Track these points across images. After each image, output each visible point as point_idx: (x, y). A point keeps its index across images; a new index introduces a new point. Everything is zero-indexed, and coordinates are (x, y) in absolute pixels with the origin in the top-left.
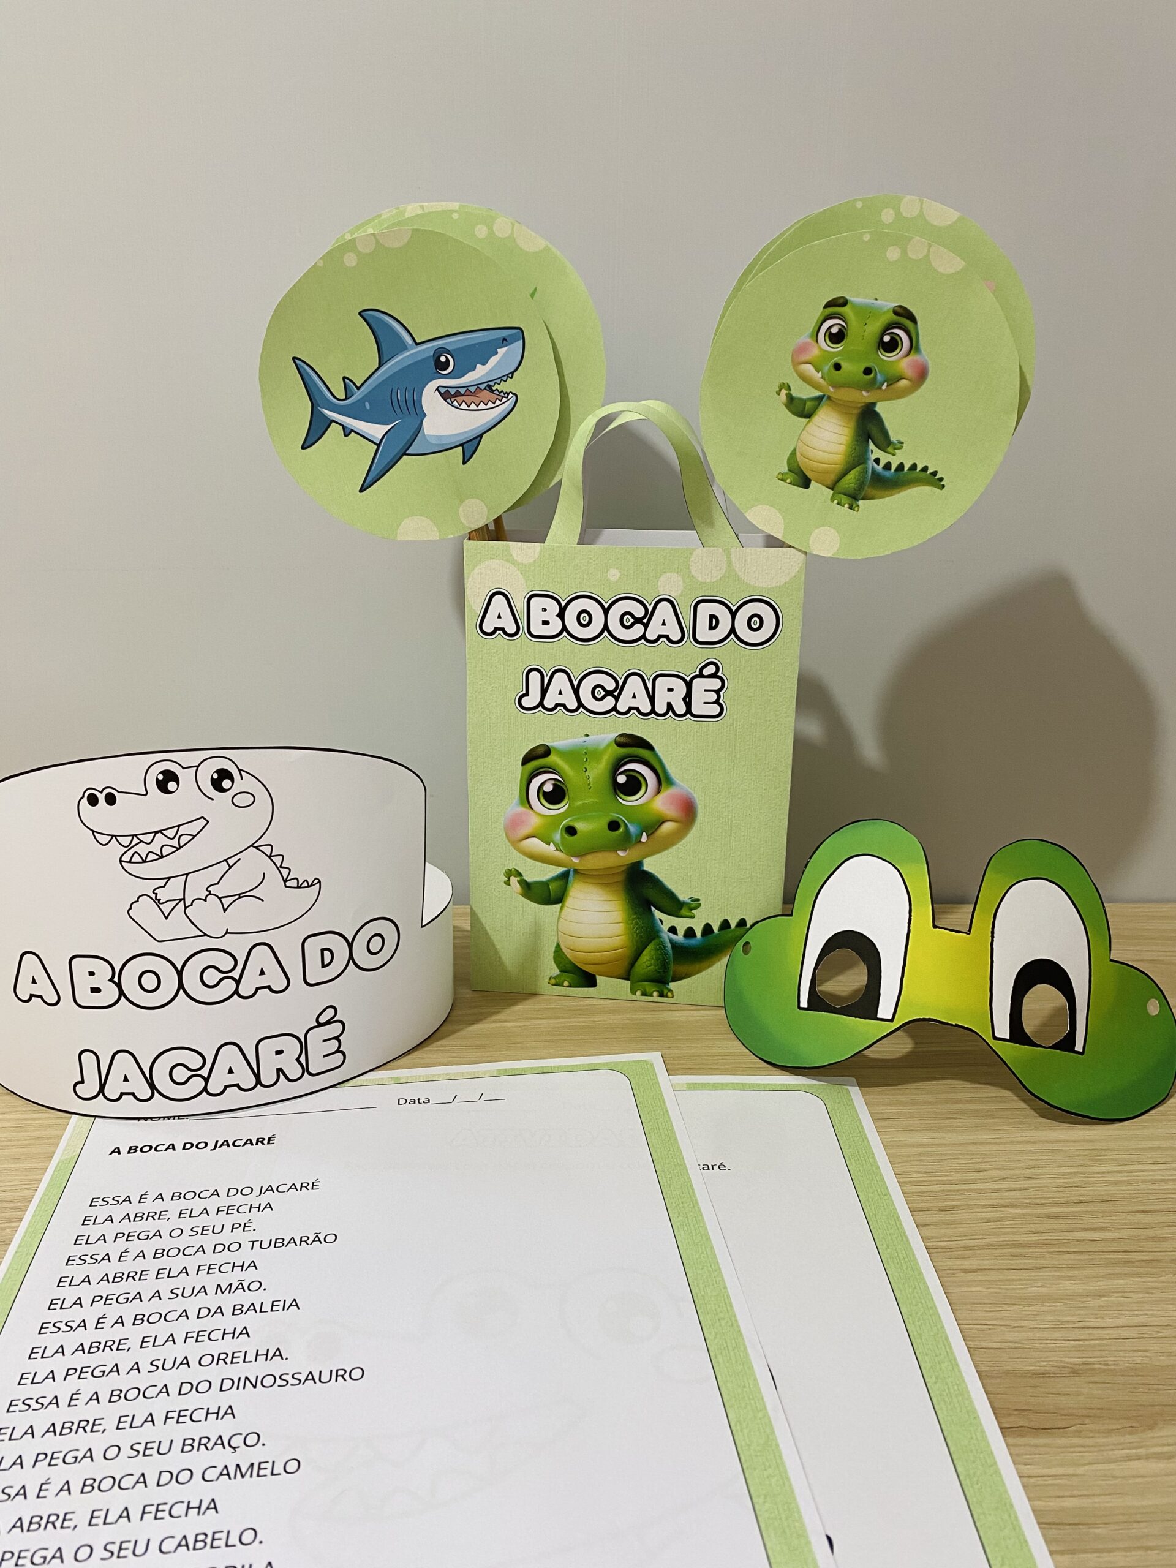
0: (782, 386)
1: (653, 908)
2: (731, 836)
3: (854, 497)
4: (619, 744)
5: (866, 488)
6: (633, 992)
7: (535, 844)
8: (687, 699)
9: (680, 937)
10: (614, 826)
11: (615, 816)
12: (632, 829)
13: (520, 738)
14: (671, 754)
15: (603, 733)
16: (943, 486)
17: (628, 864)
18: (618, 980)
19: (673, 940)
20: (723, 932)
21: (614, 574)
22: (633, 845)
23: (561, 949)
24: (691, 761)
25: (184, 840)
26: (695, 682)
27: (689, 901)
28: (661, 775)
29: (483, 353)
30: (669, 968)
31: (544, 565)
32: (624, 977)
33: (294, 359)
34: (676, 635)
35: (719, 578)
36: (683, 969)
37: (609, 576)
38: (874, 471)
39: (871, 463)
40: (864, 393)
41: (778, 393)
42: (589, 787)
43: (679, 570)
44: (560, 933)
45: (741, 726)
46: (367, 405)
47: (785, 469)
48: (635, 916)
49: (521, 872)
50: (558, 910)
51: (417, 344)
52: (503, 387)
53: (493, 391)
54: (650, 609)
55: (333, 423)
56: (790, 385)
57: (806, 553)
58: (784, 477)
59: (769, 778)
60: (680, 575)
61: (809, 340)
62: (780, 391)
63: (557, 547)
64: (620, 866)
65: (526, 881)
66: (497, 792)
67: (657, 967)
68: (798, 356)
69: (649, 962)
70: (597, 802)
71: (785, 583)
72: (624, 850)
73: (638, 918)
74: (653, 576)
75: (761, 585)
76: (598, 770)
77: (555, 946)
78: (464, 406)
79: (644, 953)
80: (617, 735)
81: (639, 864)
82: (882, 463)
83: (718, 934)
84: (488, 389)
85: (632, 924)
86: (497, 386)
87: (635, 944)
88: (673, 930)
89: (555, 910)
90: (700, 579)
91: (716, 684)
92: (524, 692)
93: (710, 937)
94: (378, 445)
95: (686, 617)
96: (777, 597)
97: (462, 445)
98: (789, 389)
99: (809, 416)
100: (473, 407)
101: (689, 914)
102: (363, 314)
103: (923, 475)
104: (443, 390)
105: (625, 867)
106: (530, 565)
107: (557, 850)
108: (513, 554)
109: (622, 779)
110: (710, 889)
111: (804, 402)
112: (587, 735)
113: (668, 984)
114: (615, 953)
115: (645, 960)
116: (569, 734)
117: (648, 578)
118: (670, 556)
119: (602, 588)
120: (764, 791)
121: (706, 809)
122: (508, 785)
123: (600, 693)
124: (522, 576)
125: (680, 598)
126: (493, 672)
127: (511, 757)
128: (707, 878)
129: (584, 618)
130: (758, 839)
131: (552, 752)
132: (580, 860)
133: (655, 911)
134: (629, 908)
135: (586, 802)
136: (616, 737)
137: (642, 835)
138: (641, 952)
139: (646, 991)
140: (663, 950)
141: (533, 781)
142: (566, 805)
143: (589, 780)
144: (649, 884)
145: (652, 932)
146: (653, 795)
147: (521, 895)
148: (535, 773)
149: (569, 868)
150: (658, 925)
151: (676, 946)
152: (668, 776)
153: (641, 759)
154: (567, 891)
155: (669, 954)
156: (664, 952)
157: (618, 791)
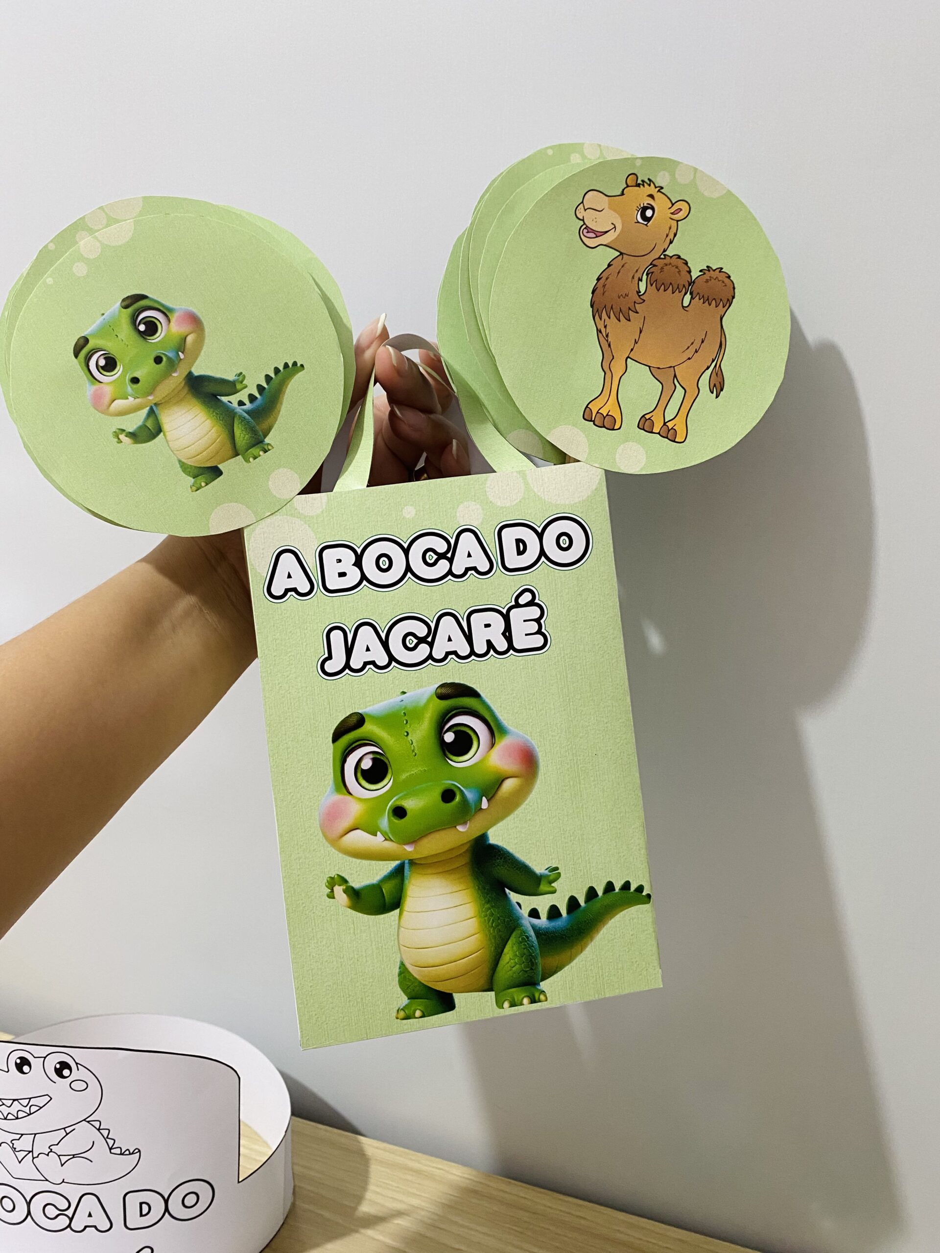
1: (507, 891)
2: (580, 783)
4: (441, 697)
6: (500, 1005)
7: (359, 838)
8: (507, 634)
9: (543, 921)
10: (448, 795)
11: (448, 783)
12: (470, 795)
13: (327, 710)
14: (500, 698)
17: (470, 841)
18: (480, 993)
19: (536, 926)
20: (590, 903)
21: (409, 512)
22: (474, 815)
23: (406, 969)
24: (523, 702)
26: (512, 613)
27: (547, 872)
28: (492, 724)
30: (536, 964)
31: (333, 514)
32: (486, 987)
34: (484, 566)
35: (519, 500)
36: (552, 961)
37: (404, 514)
42: (414, 753)
43: (476, 498)
44: (402, 947)
45: (568, 655)
48: (488, 906)
49: (347, 877)
50: (397, 918)
54: (452, 542)
59: (609, 708)
60: (478, 503)
63: (345, 493)
64: (463, 845)
65: (352, 888)
66: (307, 781)
67: (523, 965)
69: (512, 961)
70: (425, 771)
71: (588, 497)
72: (465, 823)
73: (492, 907)
74: (450, 509)
75: (563, 501)
76: (422, 731)
77: (398, 967)
79: (506, 950)
81: (483, 837)
83: (585, 907)
85: (486, 916)
87: (493, 941)
88: (534, 913)
89: (393, 918)
90: (499, 504)
91: (535, 612)
92: (326, 655)
93: (577, 913)
95: (492, 546)
96: (581, 512)
101: (550, 889)
105: (469, 845)
106: (318, 515)
107: (386, 839)
108: (298, 508)
109: (449, 737)
110: (568, 852)
112: (404, 693)
113: (539, 984)
114: (472, 958)
115: (508, 960)
116: (383, 694)
117: (446, 511)
118: (465, 485)
119: (399, 528)
120: (606, 725)
121: (547, 756)
122: (319, 769)
123: (412, 641)
124: (310, 530)
125: (482, 526)
126: (289, 639)
127: (319, 737)
128: (563, 839)
129: (384, 563)
130: (609, 781)
131: (366, 720)
132: (415, 847)
133: (509, 893)
134: (480, 896)
135: (412, 772)
136: (437, 689)
137: (481, 800)
138: (502, 951)
139: (514, 1000)
140: (526, 942)
141: (348, 760)
142: (389, 782)
143: (412, 746)
144: (498, 861)
145: (511, 920)
146: (487, 750)
147: (349, 907)
148: (349, 749)
149: (403, 860)
150: (516, 910)
151: (540, 933)
152: (499, 723)
153: (467, 710)
154: (404, 890)
155: (534, 945)
156: (528, 943)
157: (447, 753)
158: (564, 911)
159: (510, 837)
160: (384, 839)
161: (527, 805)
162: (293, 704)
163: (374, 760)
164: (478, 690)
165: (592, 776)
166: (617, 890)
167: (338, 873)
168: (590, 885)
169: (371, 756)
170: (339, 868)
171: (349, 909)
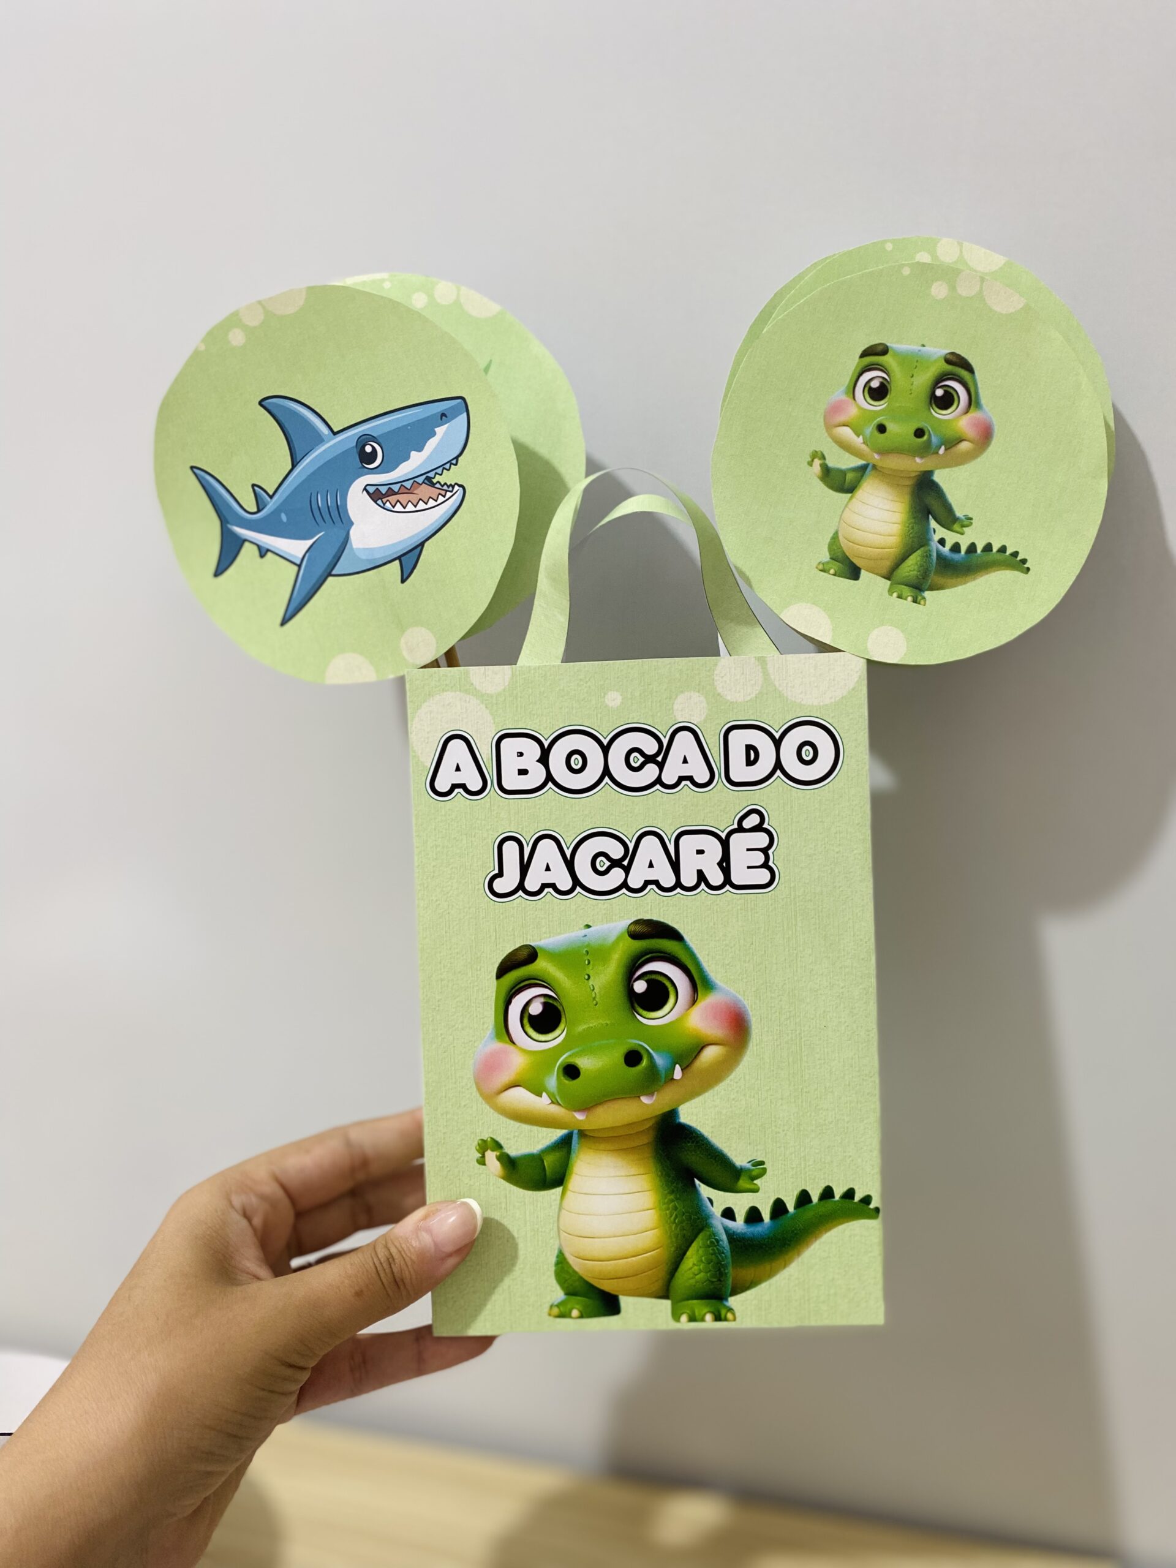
0: (814, 455)
1: (697, 1182)
2: (801, 1060)
3: (918, 587)
4: (634, 936)
5: (932, 575)
6: (676, 1316)
7: (520, 1097)
8: (725, 864)
9: (739, 1225)
10: (633, 1058)
11: (634, 1043)
12: (660, 1061)
13: (493, 939)
14: (708, 944)
16: (1028, 569)
17: (656, 1116)
18: (653, 1300)
19: (730, 1230)
20: (801, 1209)
21: (614, 699)
22: (662, 1086)
23: (565, 1259)
24: (737, 952)
26: (733, 838)
27: (749, 1166)
28: (696, 976)
30: (726, 1274)
31: (517, 694)
32: (661, 1294)
33: (192, 468)
34: (702, 776)
35: (754, 696)
36: (747, 1272)
37: (606, 700)
38: (939, 555)
39: (934, 545)
40: (917, 460)
41: (810, 464)
42: (595, 1002)
43: (701, 688)
44: (563, 1234)
45: (801, 898)
46: (284, 517)
48: (672, 1197)
49: (502, 1142)
50: (559, 1198)
51: (335, 433)
53: (433, 485)
54: (665, 742)
55: (246, 543)
57: (866, 660)
58: (827, 567)
59: (847, 970)
60: (702, 694)
61: (844, 397)
63: (534, 667)
64: (647, 1119)
65: (508, 1156)
66: (463, 1022)
67: (709, 1275)
68: (832, 417)
69: (696, 1268)
70: (607, 1024)
71: (842, 698)
72: (651, 1094)
73: (677, 1199)
74: (666, 699)
75: (809, 701)
76: (606, 976)
77: (555, 1255)
78: (398, 507)
79: (689, 1253)
81: (672, 1114)
82: (949, 545)
83: (794, 1214)
84: (426, 482)
85: (668, 1209)
86: (438, 478)
87: (674, 1240)
88: (729, 1214)
89: (553, 1197)
90: (729, 698)
91: (762, 840)
92: (496, 871)
93: (783, 1220)
94: (299, 566)
95: (715, 751)
96: (832, 717)
97: (400, 557)
98: (823, 458)
99: (850, 489)
100: (410, 507)
101: (752, 1187)
102: (265, 402)
103: (1001, 556)
104: (371, 489)
105: (653, 1121)
106: (498, 695)
107: (552, 1102)
108: (474, 683)
109: (640, 987)
110: (778, 1144)
111: (843, 473)
112: (588, 926)
113: (727, 1300)
114: (646, 1257)
115: (691, 1265)
116: (562, 926)
117: (660, 701)
118: (688, 670)
119: (599, 718)
120: (841, 990)
121: (763, 1022)
122: (478, 1009)
123: (604, 864)
124: (488, 711)
125: (705, 725)
126: (452, 846)
127: (480, 970)
128: (773, 1128)
129: (576, 762)
130: (839, 1062)
131: (539, 955)
132: (587, 1116)
133: (699, 1185)
134: (663, 1184)
135: (591, 1025)
136: (630, 925)
137: (674, 1069)
138: (684, 1253)
139: (694, 1313)
140: (716, 1246)
141: (514, 1001)
142: (562, 1032)
143: (593, 993)
144: (689, 1145)
145: (699, 1218)
146: (687, 1007)
147: (504, 1178)
148: (516, 988)
149: (571, 1130)
150: (706, 1207)
151: (734, 1238)
152: (705, 976)
153: (666, 955)
154: (570, 1165)
155: (725, 1251)
156: (717, 1249)
157: (636, 1006)
158: (766, 1215)
159: (707, 1117)
160: (550, 1101)
161: (731, 1080)
162: (451, 927)
163: (545, 1005)
164: (681, 931)
165: (818, 1053)
166: (837, 1197)
167: (492, 1136)
168: (803, 1188)
169: (542, 1000)
170: (493, 1131)
171: (502, 1180)
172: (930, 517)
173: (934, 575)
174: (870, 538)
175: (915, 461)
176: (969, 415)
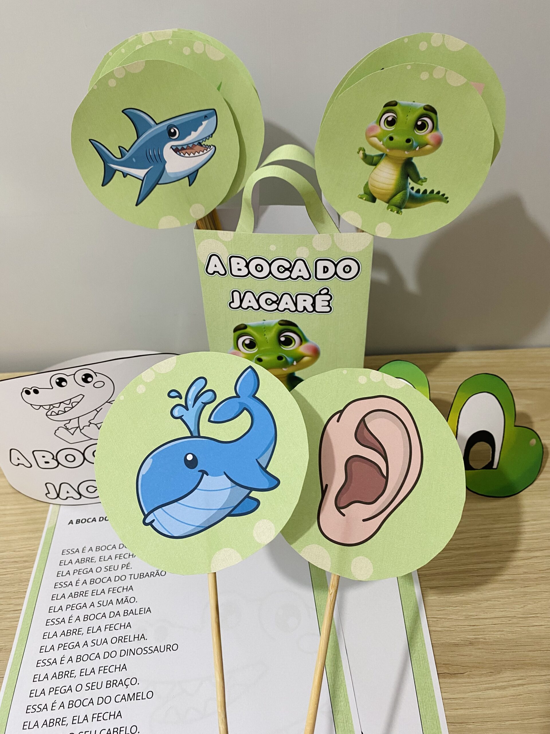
0: (360, 149)
3: (400, 207)
4: (281, 324)
5: (406, 202)
8: (314, 305)
10: (280, 358)
11: (280, 354)
12: (289, 359)
13: (232, 321)
14: (307, 329)
15: (272, 319)
16: (448, 202)
17: (288, 373)
21: (273, 248)
22: (290, 366)
24: (317, 332)
25: (74, 404)
26: (317, 297)
28: (302, 337)
29: (195, 124)
31: (236, 242)
33: (90, 140)
34: (307, 276)
35: (327, 249)
37: (270, 248)
38: (410, 194)
39: (409, 189)
40: (406, 152)
41: (358, 153)
42: (267, 342)
43: (307, 245)
45: (340, 316)
46: (134, 160)
47: (362, 192)
51: (157, 124)
52: (207, 143)
53: (202, 146)
54: (293, 264)
55: (117, 172)
56: (365, 148)
57: (373, 235)
58: (362, 196)
59: (355, 338)
60: (307, 248)
61: (375, 125)
62: (359, 151)
63: (243, 234)
64: (284, 374)
66: (223, 343)
68: (369, 133)
70: (271, 348)
71: (363, 250)
72: (286, 368)
74: (293, 249)
75: (350, 251)
76: (271, 335)
78: (187, 155)
80: (279, 320)
81: (293, 373)
82: (415, 190)
84: (199, 144)
86: (204, 143)
90: (318, 249)
91: (328, 298)
92: (231, 301)
94: (143, 181)
95: (312, 268)
96: (358, 257)
97: (188, 176)
98: (364, 150)
99: (375, 164)
100: (192, 155)
102: (124, 111)
103: (437, 195)
104: (174, 148)
105: (287, 375)
106: (229, 242)
108: (220, 236)
109: (283, 339)
111: (372, 157)
112: (264, 320)
118: (302, 239)
119: (267, 254)
120: (353, 344)
121: (324, 352)
122: (228, 341)
123: (270, 302)
124: (225, 247)
125: (308, 258)
126: (216, 291)
127: (228, 329)
129: (259, 268)
131: (247, 327)
135: (266, 348)
137: (294, 362)
141: (240, 339)
142: (256, 349)
143: (267, 339)
146: (299, 346)
148: (240, 336)
152: (305, 338)
153: (292, 331)
157: (282, 345)
159: (303, 375)
162: (217, 316)
165: (343, 360)
172: (409, 178)
173: (407, 202)
174: (381, 185)
175: (405, 153)
176: (432, 133)
